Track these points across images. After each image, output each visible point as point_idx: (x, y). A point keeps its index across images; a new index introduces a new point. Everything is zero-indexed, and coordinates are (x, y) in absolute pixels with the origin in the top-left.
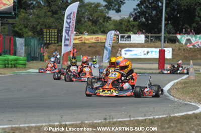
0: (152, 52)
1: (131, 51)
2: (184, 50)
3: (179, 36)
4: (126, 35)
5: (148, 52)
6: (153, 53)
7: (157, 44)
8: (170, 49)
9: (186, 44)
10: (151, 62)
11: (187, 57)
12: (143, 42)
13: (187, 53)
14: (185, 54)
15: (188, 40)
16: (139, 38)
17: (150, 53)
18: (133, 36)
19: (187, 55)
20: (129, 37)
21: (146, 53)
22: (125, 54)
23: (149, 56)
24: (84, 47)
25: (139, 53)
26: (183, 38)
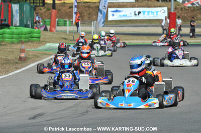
0: (144, 12)
1: (119, 11)
2: (181, 9)
5: (139, 13)
6: (146, 13)
7: (150, 3)
8: (166, 9)
9: (183, 2)
10: (145, 24)
11: (185, 17)
13: (184, 13)
14: (183, 14)
17: (142, 13)
19: (186, 15)
21: (137, 13)
22: (113, 15)
23: (141, 17)
24: (64, 8)
25: (128, 13)
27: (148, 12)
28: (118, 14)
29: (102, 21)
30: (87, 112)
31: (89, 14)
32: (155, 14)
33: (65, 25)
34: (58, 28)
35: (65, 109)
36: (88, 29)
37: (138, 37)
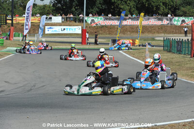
0: (67, 29)
1: (52, 28)
2: (90, 27)
3: (86, 18)
4: (49, 17)
5: (64, 29)
7: (71, 23)
8: (80, 27)
9: (91, 23)
10: (67, 36)
11: (92, 32)
12: (61, 22)
13: (92, 30)
15: (93, 21)
16: (58, 19)
18: (53, 18)
20: (51, 18)
22: (48, 30)
23: (65, 32)
24: (18, 26)
25: (57, 30)
26: (89, 19)
27: (70, 29)
28: (52, 30)
29: (41, 34)
30: (31, 89)
31: (34, 29)
32: (74, 30)
33: (19, 36)
34: (14, 38)
35: (18, 88)
36: (33, 39)
37: (63, 44)
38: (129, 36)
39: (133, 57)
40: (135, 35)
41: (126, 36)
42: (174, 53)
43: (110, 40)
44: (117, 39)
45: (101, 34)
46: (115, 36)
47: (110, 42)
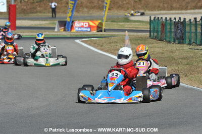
38: (86, 15)
39: (102, 50)
40: (96, 13)
41: (82, 15)
42: (169, 42)
43: (57, 22)
44: (68, 19)
45: (40, 12)
46: (63, 15)
47: (57, 26)
